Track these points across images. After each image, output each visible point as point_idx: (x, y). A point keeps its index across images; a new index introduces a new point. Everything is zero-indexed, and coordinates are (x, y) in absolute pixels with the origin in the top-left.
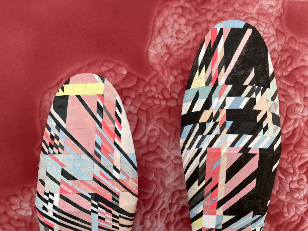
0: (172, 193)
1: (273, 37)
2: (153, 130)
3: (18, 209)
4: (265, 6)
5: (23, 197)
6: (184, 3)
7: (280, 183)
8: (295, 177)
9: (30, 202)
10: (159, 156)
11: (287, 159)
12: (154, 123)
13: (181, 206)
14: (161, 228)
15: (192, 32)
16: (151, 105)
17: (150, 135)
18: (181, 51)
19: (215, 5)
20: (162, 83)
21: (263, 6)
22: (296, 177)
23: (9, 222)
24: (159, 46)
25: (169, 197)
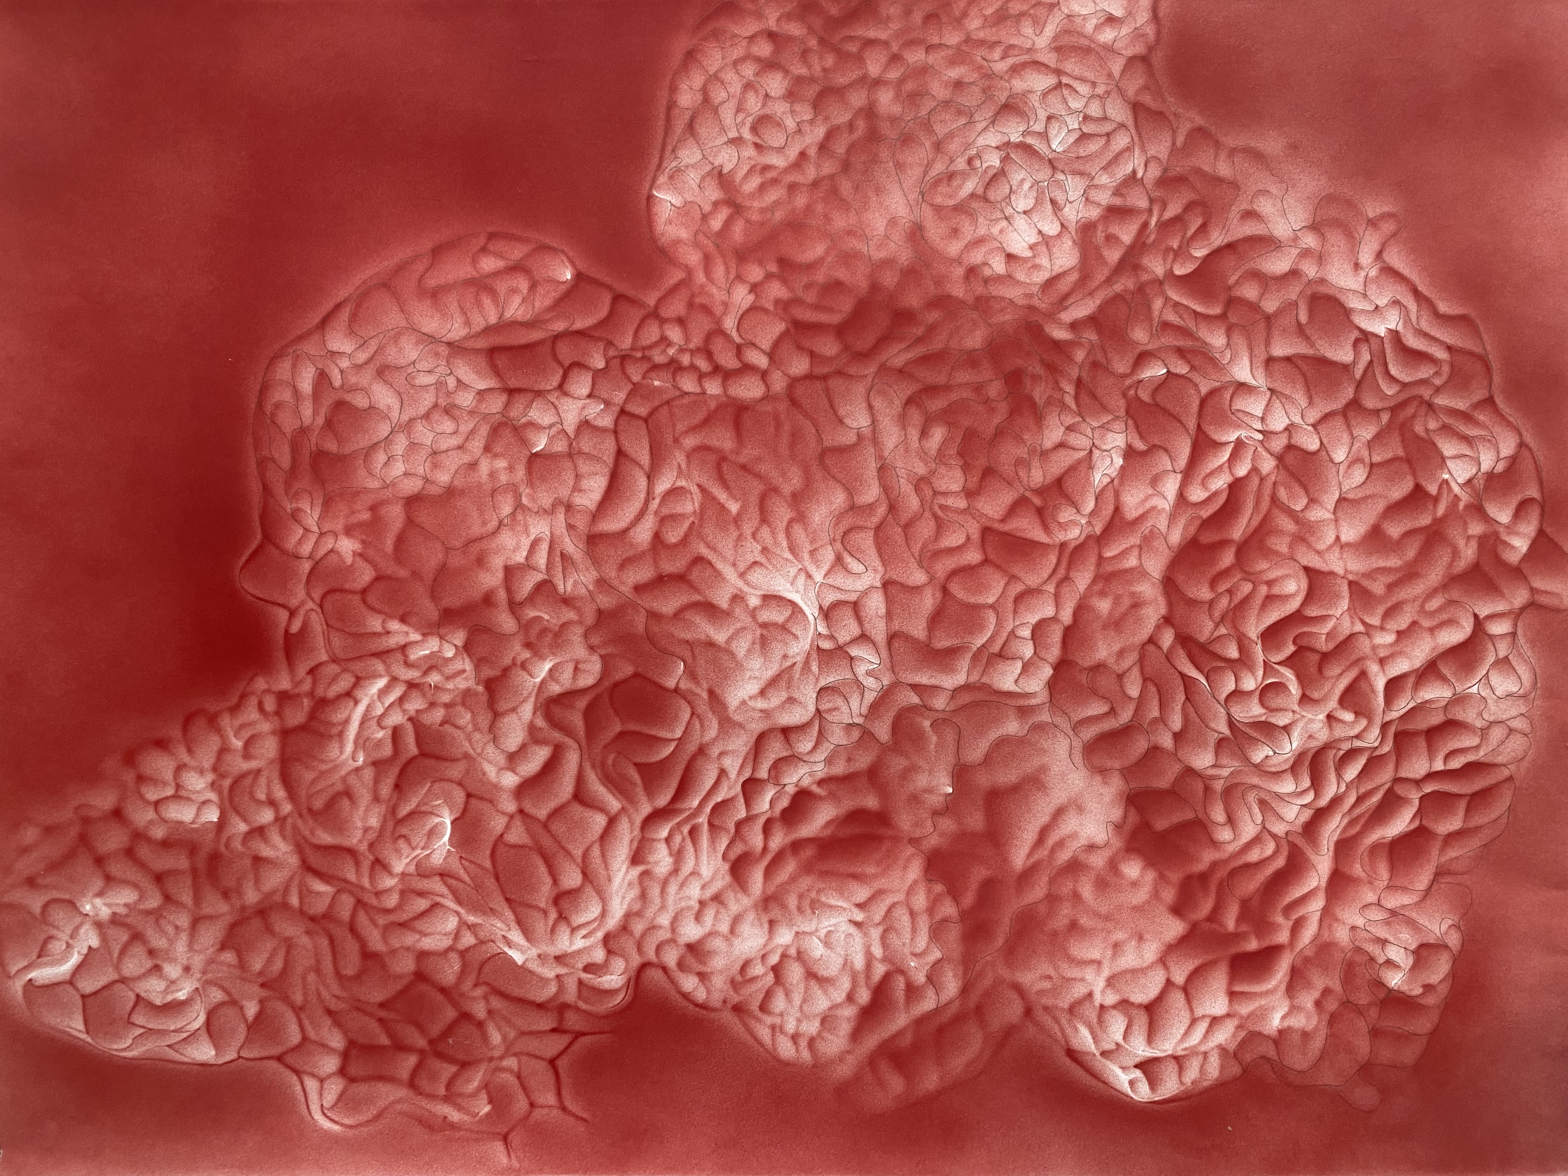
0: (754, 739)
1: (1123, 132)
2: (674, 492)
3: (167, 798)
4: (1085, 18)
5: (190, 751)
6: (778, 20)
7: (1187, 698)
8: (1250, 675)
9: (215, 769)
10: (699, 593)
11: (1211, 603)
12: (679, 466)
13: (791, 790)
14: (712, 879)
15: (812, 122)
16: (665, 397)
17: (665, 511)
18: (774, 195)
19: (895, 26)
20: (706, 310)
21: (1078, 20)
22: (1253, 674)
23: (129, 853)
24: (693, 177)
25: (744, 754)
